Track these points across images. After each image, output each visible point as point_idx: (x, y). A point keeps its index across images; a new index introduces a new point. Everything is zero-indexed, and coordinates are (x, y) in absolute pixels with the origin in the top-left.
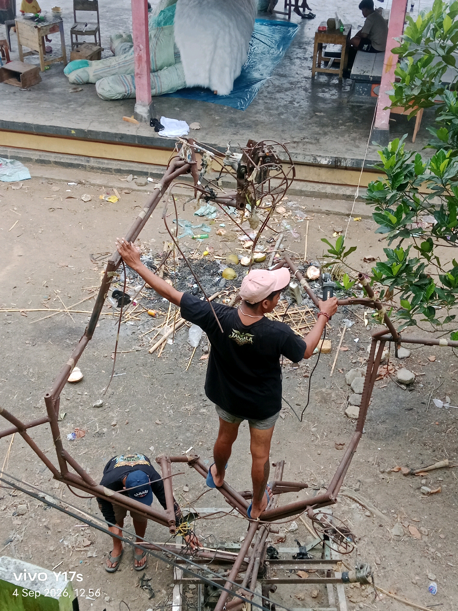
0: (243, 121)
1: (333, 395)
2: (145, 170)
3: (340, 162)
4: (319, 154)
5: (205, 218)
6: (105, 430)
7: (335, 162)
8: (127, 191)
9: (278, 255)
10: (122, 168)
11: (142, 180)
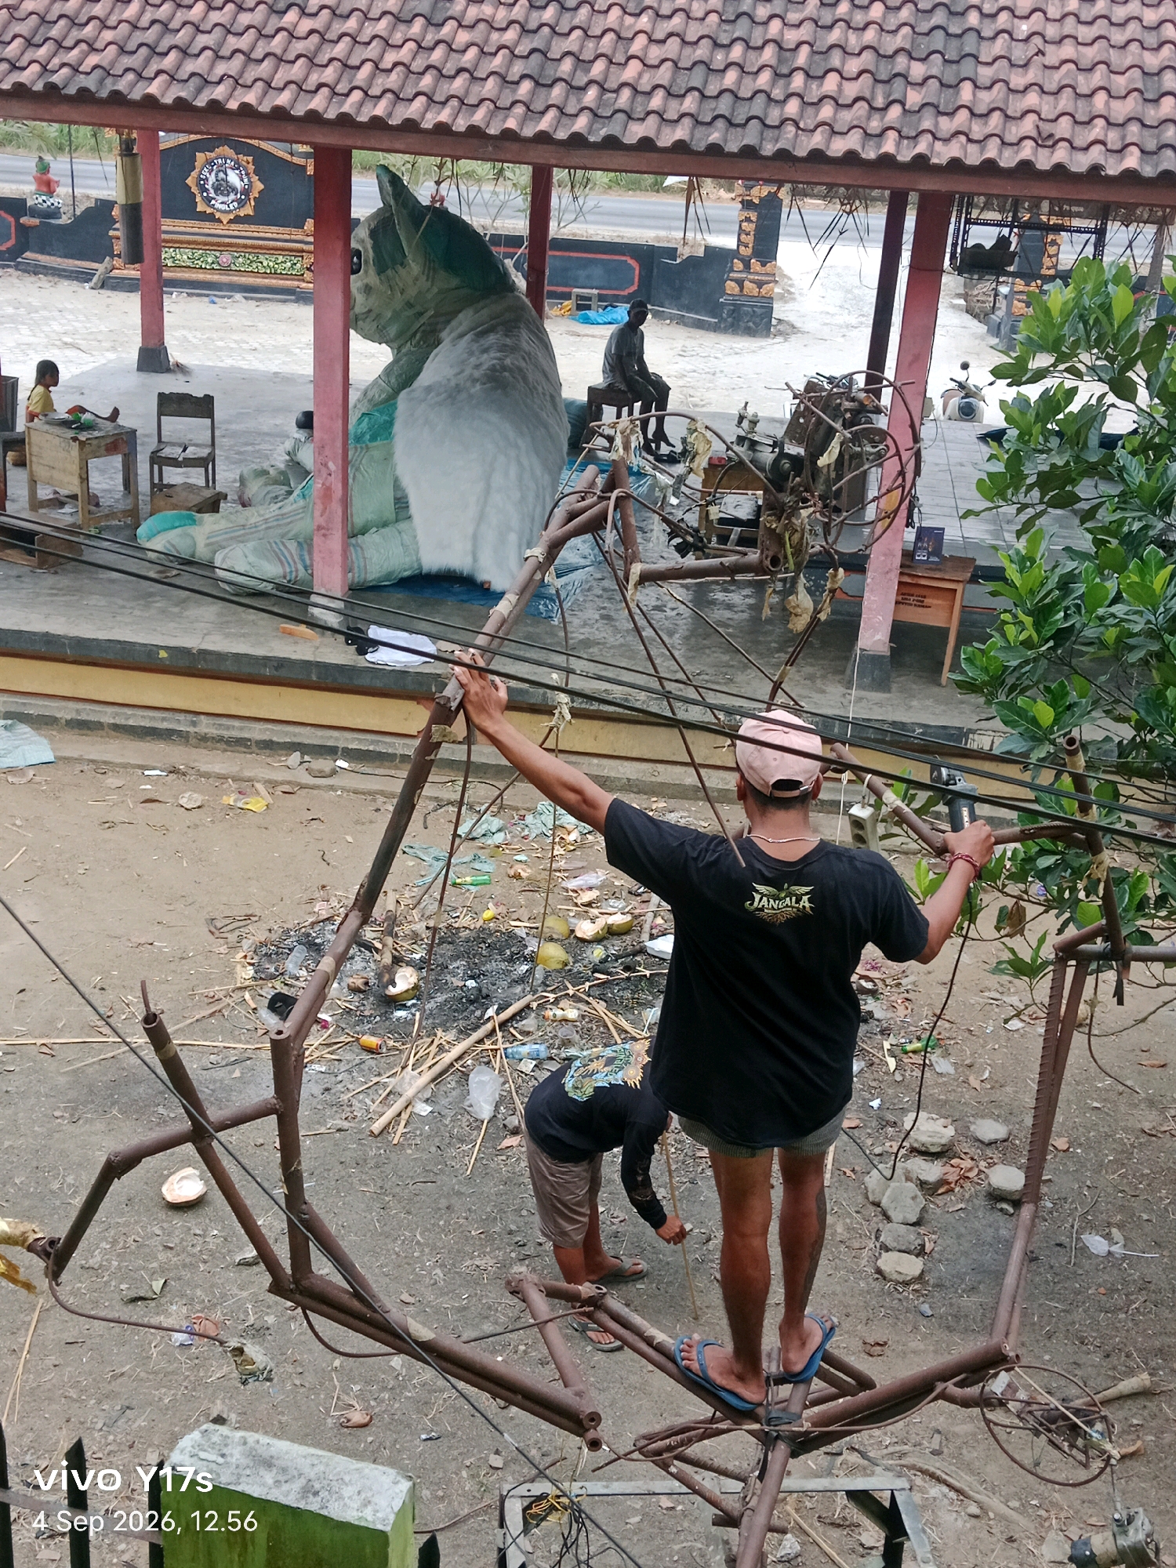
1: (840, 1230)
2: (330, 743)
5: (477, 843)
6: (270, 1320)
8: (287, 788)
9: (659, 921)
10: (275, 739)
11: (323, 764)
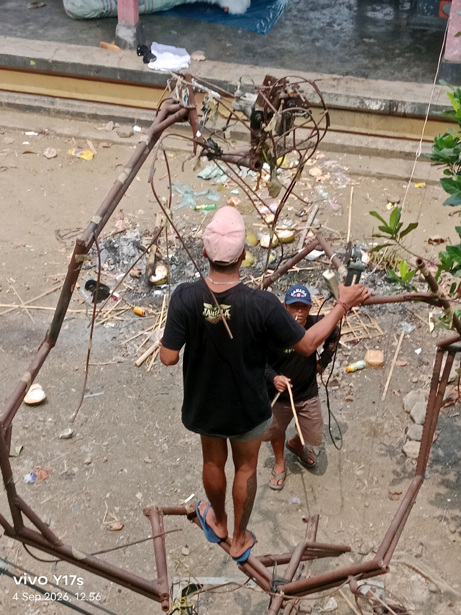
0: (264, 49)
1: (386, 426)
2: (130, 116)
3: (397, 107)
4: (367, 96)
5: (211, 182)
6: (75, 470)
7: (390, 106)
8: (105, 144)
9: (311, 234)
10: (98, 113)
11: (126, 129)
